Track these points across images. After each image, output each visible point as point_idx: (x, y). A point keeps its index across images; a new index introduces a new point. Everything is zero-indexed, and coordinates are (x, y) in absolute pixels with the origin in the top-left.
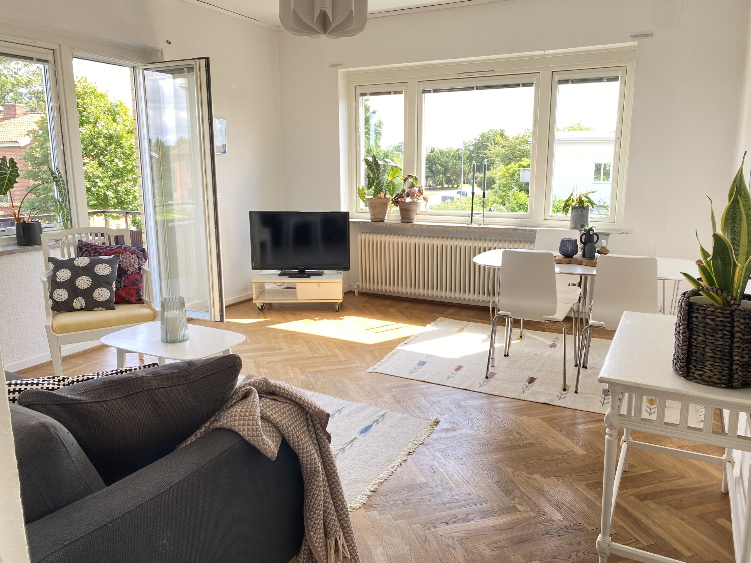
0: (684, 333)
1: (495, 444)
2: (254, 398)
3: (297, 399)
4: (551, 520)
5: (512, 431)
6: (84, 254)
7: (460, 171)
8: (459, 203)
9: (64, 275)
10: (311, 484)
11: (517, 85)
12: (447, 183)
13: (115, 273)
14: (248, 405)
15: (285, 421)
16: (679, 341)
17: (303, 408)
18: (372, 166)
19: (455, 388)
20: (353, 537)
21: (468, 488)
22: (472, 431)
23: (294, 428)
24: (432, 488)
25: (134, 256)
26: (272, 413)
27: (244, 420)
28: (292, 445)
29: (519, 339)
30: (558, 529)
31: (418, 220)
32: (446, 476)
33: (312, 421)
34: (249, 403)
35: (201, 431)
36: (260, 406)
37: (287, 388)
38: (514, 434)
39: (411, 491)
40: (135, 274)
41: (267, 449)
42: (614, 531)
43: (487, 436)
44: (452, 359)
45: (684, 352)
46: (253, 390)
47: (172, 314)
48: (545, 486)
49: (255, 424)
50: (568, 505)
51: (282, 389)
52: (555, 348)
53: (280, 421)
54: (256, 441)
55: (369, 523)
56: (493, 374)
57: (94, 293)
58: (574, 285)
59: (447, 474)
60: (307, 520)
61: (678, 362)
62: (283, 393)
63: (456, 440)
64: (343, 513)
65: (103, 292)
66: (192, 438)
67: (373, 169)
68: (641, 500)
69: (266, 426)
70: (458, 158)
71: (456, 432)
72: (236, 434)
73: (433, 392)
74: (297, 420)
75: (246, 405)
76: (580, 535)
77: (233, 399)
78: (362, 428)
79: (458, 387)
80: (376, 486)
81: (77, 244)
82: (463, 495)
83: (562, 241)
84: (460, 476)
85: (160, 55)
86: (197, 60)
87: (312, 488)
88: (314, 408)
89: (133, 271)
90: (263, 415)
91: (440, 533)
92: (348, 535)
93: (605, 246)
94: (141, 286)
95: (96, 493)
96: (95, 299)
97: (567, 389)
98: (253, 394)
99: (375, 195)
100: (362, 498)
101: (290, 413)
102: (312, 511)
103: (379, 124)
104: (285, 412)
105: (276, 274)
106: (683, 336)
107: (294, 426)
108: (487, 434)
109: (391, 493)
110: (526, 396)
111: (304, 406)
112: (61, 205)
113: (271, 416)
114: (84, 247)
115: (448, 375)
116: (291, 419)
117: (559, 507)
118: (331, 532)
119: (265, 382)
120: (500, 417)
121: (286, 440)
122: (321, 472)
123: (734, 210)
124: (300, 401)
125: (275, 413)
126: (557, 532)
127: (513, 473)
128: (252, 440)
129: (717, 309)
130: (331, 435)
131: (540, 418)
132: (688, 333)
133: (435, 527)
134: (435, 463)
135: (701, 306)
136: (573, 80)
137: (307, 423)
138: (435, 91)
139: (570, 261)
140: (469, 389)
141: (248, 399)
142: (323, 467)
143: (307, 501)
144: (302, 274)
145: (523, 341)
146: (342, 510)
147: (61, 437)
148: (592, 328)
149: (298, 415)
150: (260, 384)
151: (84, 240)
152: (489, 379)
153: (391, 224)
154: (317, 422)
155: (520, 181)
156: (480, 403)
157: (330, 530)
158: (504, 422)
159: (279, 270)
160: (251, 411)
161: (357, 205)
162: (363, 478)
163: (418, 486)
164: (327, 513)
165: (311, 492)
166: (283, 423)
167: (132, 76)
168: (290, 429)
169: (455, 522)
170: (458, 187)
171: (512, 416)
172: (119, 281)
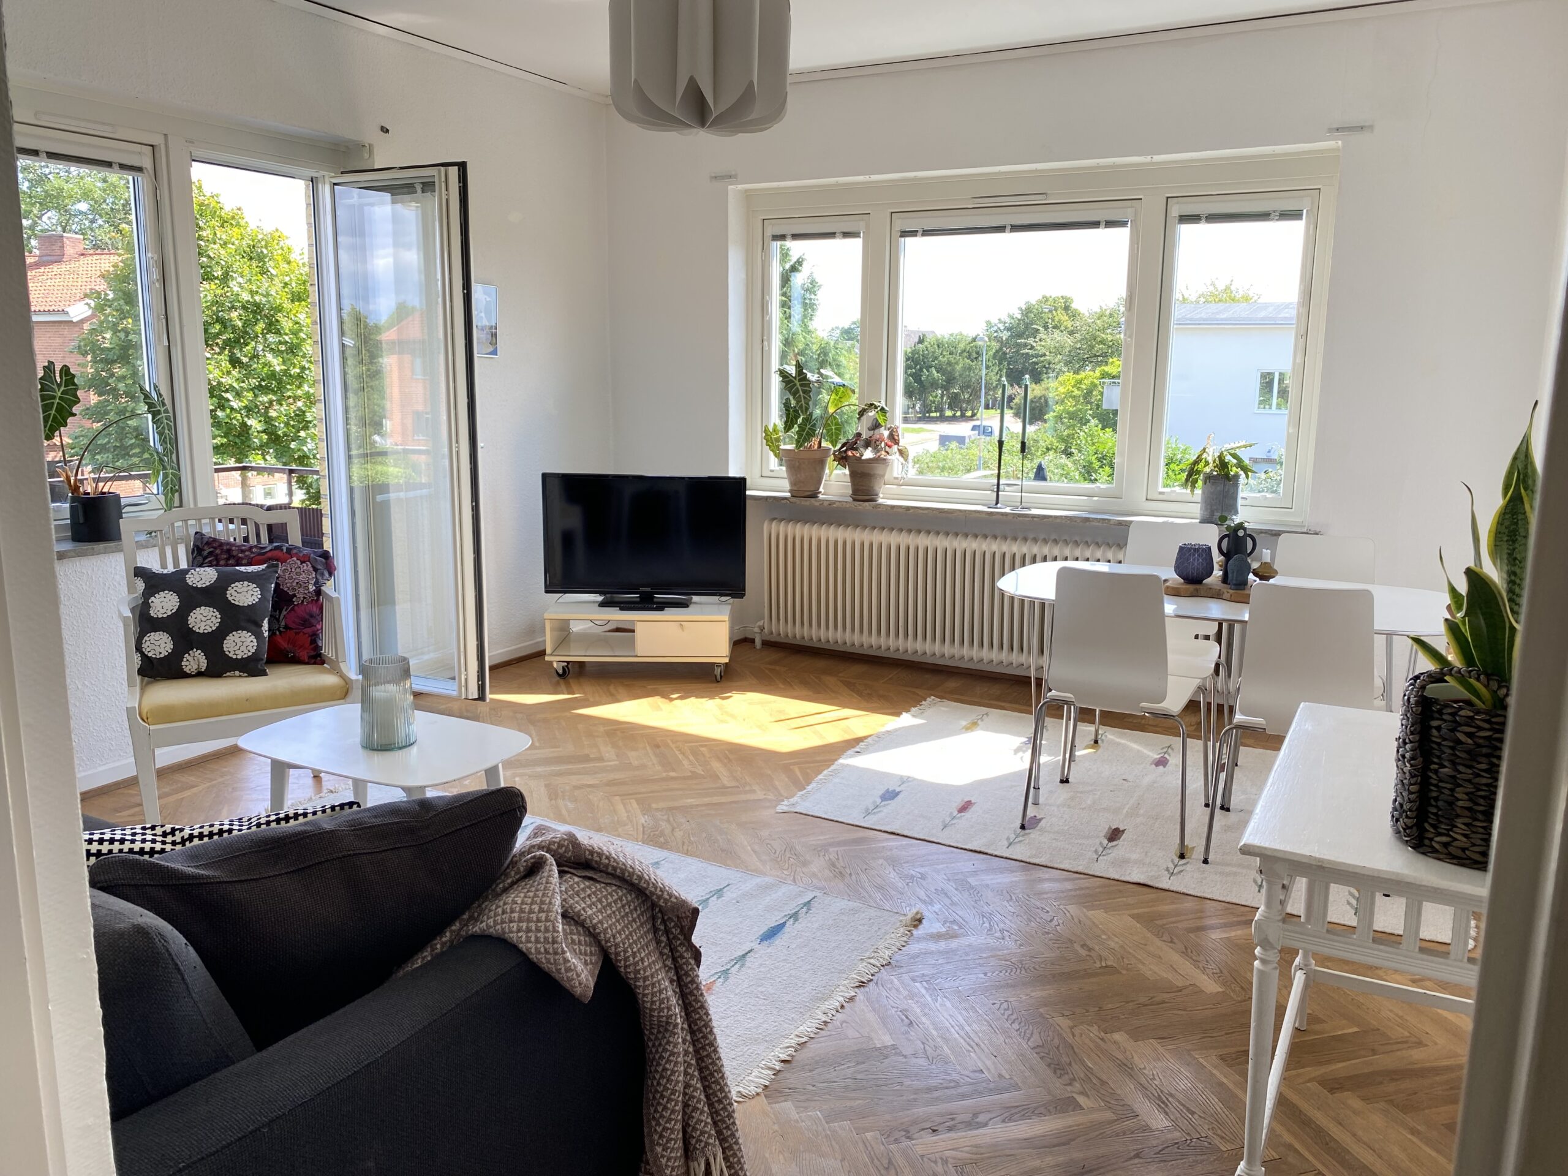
0: (1412, 758)
1: (1037, 967)
2: (549, 876)
3: (635, 877)
4: (1146, 1128)
5: (1070, 941)
6: (207, 561)
7: (980, 383)
8: (975, 451)
9: (165, 604)
10: (660, 1050)
11: (1095, 224)
12: (951, 408)
13: (269, 602)
14: (537, 890)
15: (610, 922)
16: (1404, 773)
17: (646, 895)
18: (795, 385)
19: (957, 848)
20: (742, 1157)
21: (979, 1058)
22: (988, 940)
23: (627, 937)
24: (905, 1057)
25: (307, 567)
26: (583, 905)
27: (529, 920)
28: (622, 969)
29: (1092, 747)
30: (1160, 1148)
31: (888, 496)
32: (934, 1033)
33: (664, 921)
34: (538, 885)
35: (444, 939)
36: (561, 891)
37: (614, 855)
38: (1077, 947)
39: (864, 1063)
40: (308, 603)
41: (573, 979)
42: (1274, 1154)
43: (1019, 951)
44: (953, 786)
45: (1412, 797)
46: (547, 859)
47: (385, 691)
48: (1136, 1058)
49: (551, 928)
50: (1180, 1097)
51: (604, 857)
52: (1164, 767)
53: (601, 922)
54: (551, 964)
55: (776, 1127)
56: (1036, 821)
57: (225, 642)
58: (1207, 638)
59: (936, 1029)
60: (649, 1121)
61: (1401, 815)
62: (607, 866)
63: (957, 958)
64: (722, 1109)
65: (243, 639)
66: (425, 954)
67: (797, 391)
68: (1332, 1090)
69: (571, 933)
70: (975, 355)
71: (957, 940)
72: (512, 948)
73: (912, 856)
74: (634, 920)
75: (533, 889)
76: (1203, 1161)
77: (507, 876)
78: (764, 929)
79: (964, 847)
80: (791, 1051)
81: (192, 539)
82: (967, 1073)
83: (1181, 549)
84: (962, 1033)
85: (366, 156)
86: (443, 169)
87: (661, 1057)
88: (668, 897)
89: (304, 598)
90: (566, 911)
91: (920, 1150)
92: (732, 1152)
93: (1269, 561)
94: (319, 627)
95: (238, 1065)
96: (227, 653)
97: (1187, 855)
98: (547, 868)
99: (799, 443)
100: (762, 1076)
101: (619, 905)
102: (659, 1104)
103: (810, 286)
104: (609, 905)
105: (594, 602)
106: (1412, 766)
107: (627, 933)
108: (1021, 945)
109: (823, 1066)
110: (1101, 868)
111: (647, 892)
112: (161, 460)
113: (582, 912)
114: (206, 547)
115: (944, 821)
116: (623, 917)
117: (1163, 1102)
118: (697, 1146)
119: (571, 842)
120: (1048, 912)
121: (611, 959)
122: (680, 1026)
123: (1513, 515)
124: (640, 882)
125: (590, 906)
126: (1158, 1153)
127: (1071, 1028)
128: (544, 960)
129: (1478, 712)
130: (701, 950)
131: (1129, 915)
132: (1420, 759)
133: (908, 1138)
134: (913, 1005)
135: (1446, 706)
136: (1210, 215)
137: (654, 925)
138: (926, 233)
139: (1197, 590)
140: (986, 851)
141: (538, 877)
142: (683, 1014)
143: (650, 1082)
144: (647, 603)
145: (1099, 752)
146: (720, 1101)
147: (173, 954)
148: (1240, 731)
149: (636, 909)
150: (560, 846)
151: (206, 530)
152: (1027, 831)
153: (831, 503)
154: (673, 924)
155: (1104, 407)
156: (1007, 880)
157: (696, 1142)
158: (1055, 923)
159: (600, 593)
160: (542, 902)
161: (763, 461)
162: (764, 1034)
163: (877, 1053)
164: (691, 1108)
165: (659, 1064)
166: (605, 925)
167: (309, 196)
168: (619, 939)
169: (950, 1129)
170: (974, 415)
171: (1073, 910)
172: (275, 617)
